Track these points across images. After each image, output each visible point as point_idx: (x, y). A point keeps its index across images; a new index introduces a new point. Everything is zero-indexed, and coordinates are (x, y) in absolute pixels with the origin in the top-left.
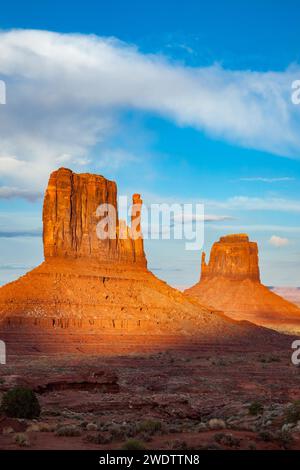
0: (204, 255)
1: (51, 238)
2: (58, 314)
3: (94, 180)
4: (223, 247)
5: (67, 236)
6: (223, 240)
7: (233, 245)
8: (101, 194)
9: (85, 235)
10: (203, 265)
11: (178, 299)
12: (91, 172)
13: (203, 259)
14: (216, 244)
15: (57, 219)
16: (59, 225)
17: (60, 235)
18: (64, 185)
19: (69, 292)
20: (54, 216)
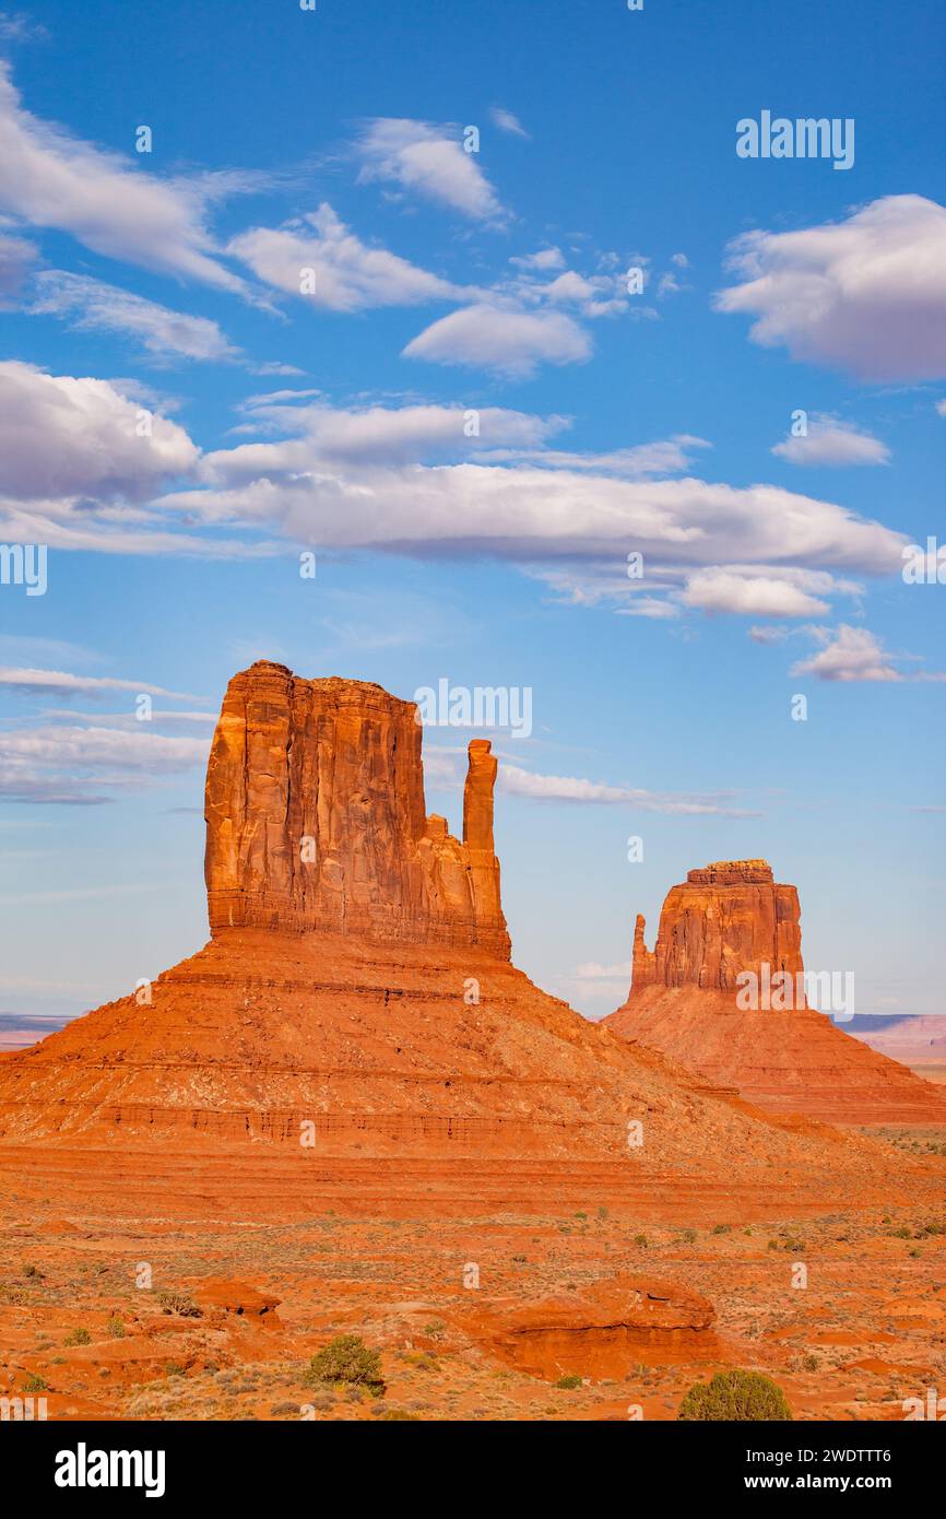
0: (641, 922)
1: (229, 872)
2: (259, 1097)
3: (356, 698)
4: (696, 900)
5: (277, 863)
6: (695, 878)
7: (726, 894)
8: (377, 740)
9: (329, 861)
10: (639, 951)
11: (607, 1054)
12: (348, 675)
13: (639, 935)
14: (676, 891)
15: (250, 814)
16: (252, 832)
17: (257, 862)
18: (268, 712)
19: (288, 1033)
20: (238, 804)
